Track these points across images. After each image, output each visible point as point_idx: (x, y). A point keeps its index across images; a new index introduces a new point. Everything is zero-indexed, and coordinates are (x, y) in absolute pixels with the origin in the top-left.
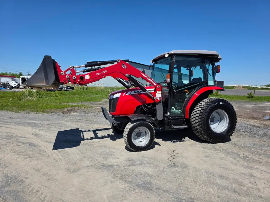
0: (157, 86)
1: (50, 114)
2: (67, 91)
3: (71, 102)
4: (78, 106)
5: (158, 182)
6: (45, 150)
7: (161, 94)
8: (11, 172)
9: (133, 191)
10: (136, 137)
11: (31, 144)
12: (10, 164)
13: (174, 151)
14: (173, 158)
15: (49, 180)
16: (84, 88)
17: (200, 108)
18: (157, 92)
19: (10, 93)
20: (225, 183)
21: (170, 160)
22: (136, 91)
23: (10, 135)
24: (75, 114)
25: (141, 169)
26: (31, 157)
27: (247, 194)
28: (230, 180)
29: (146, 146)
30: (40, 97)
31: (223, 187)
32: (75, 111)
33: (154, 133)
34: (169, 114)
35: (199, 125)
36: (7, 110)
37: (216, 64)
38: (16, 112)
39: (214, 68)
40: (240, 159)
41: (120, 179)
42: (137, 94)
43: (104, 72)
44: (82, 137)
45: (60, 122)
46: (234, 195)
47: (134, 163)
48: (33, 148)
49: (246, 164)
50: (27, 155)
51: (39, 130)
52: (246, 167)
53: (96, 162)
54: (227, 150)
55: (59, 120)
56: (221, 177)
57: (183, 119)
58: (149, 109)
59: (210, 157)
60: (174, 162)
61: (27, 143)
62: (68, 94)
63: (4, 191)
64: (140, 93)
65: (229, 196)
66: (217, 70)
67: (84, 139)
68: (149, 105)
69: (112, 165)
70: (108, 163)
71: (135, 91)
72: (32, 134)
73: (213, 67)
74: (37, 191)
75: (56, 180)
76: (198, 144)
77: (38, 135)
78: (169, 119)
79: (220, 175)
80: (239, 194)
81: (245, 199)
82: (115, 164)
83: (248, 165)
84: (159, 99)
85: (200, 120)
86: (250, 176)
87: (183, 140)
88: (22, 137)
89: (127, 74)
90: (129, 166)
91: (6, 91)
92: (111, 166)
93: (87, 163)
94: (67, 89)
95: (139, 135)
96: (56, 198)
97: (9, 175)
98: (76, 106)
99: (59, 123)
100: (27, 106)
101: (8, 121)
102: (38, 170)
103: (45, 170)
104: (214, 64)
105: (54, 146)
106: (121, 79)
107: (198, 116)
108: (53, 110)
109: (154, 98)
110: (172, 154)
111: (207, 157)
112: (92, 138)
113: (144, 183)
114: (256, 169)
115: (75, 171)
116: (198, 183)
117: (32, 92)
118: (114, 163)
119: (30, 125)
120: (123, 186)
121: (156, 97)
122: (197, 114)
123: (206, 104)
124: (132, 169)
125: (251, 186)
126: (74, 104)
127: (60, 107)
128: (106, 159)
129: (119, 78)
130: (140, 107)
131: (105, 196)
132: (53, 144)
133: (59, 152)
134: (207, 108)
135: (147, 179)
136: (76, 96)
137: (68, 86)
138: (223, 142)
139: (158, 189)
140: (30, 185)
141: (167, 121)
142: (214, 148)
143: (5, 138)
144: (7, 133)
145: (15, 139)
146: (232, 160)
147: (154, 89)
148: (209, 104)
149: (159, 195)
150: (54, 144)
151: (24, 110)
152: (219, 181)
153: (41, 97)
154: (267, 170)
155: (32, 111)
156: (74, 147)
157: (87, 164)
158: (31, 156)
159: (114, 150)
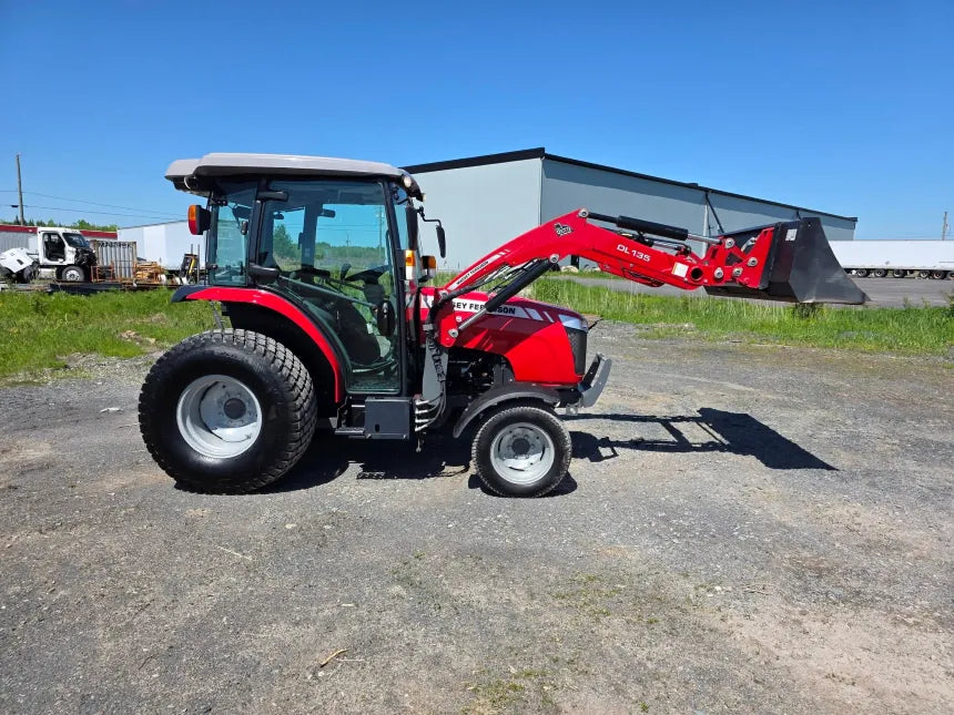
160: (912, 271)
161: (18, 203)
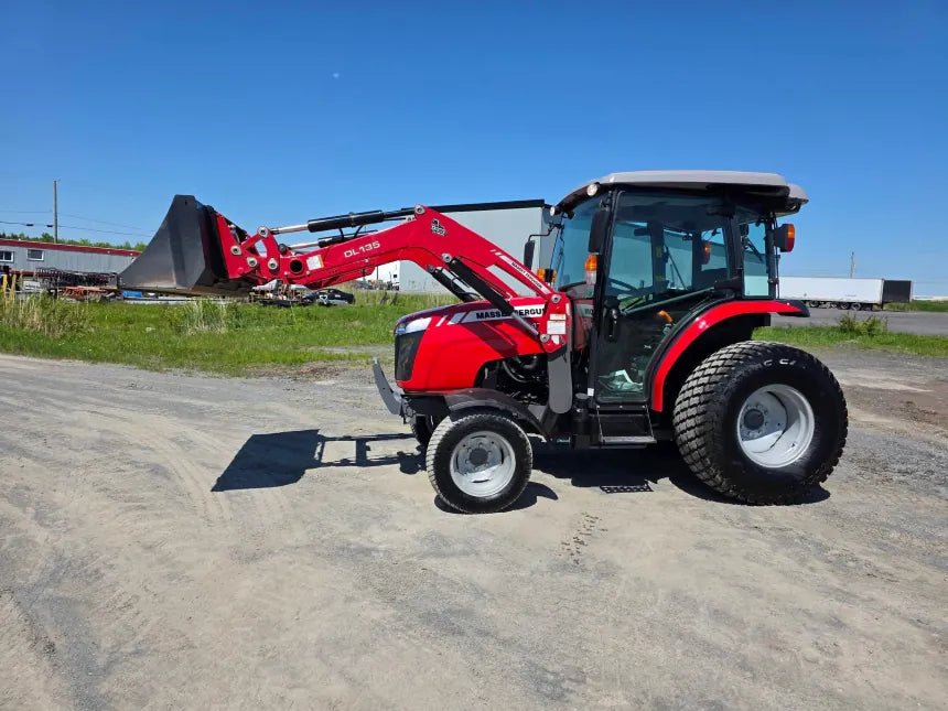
0: (550, 295)
1: (253, 380)
2: (329, 305)
3: (331, 345)
4: (350, 357)
5: (494, 613)
6: (190, 491)
7: (564, 324)
8: (76, 547)
9: (402, 630)
10: (470, 465)
11: (156, 470)
12: (80, 523)
13: (597, 521)
14: (582, 543)
15: (171, 577)
16: (385, 299)
17: (704, 376)
18: (553, 316)
19: (151, 309)
20: (720, 636)
21: (567, 547)
22: (484, 312)
23: (108, 438)
24: (331, 382)
25: (455, 568)
26: (144, 508)
27: (784, 680)
28: (745, 628)
29: (501, 497)
30: (238, 326)
31: (709, 649)
32: (334, 373)
33: (528, 456)
34: (591, 392)
35: (697, 436)
36: (130, 363)
37: (781, 221)
38: (151, 370)
39: (772, 235)
40: (819, 565)
41: (380, 591)
42: (485, 322)
43: (370, 247)
44: (316, 456)
45: (272, 406)
46: (732, 679)
47: (444, 549)
48: (159, 480)
49: (835, 582)
50: (137, 500)
51: (199, 428)
52: (830, 592)
53: (324, 537)
54: (791, 530)
55: (271, 399)
56: (719, 615)
57: (644, 412)
58: (527, 373)
59: (709, 548)
60: (576, 557)
61: (148, 465)
62: (331, 315)
63: (40, 598)
64: (496, 318)
65: (715, 677)
66: (782, 240)
67: (319, 464)
68: (527, 359)
69: (373, 550)
70: (361, 543)
71: (479, 312)
72: (172, 440)
73: (768, 229)
74: (127, 605)
75: (190, 580)
76: (693, 503)
77: (185, 444)
78: (593, 411)
79: (716, 611)
80: (754, 678)
81: (767, 695)
82: (382, 547)
83: (841, 588)
84: (556, 340)
85: (699, 419)
86: (830, 623)
87: (648, 487)
88: (140, 447)
89: (445, 255)
90: (424, 556)
91: (141, 302)
92: (367, 552)
93: (299, 535)
94: (331, 301)
95: (479, 459)
96: (172, 630)
97: (68, 554)
98: (340, 358)
99: (266, 411)
100: (192, 351)
101: (120, 396)
102: (151, 547)
103: (169, 547)
104: (773, 220)
105: (219, 480)
106: (445, 272)
107: (695, 405)
108: (268, 367)
109: (539, 336)
110: (584, 531)
111: (701, 546)
112: (345, 463)
113: (450, 611)
114: (864, 600)
115: (254, 558)
116: (626, 628)
117: (214, 307)
118: (380, 544)
119: (179, 411)
120: (377, 613)
121: (545, 332)
122: (694, 396)
123: (727, 363)
124: (427, 566)
125: (813, 653)
126: (337, 351)
127: (289, 359)
128: (359, 528)
129: (439, 268)
130: (497, 367)
131: (312, 637)
132: (220, 474)
133: (229, 497)
134: (729, 378)
135: (464, 600)
136: (357, 323)
137: (336, 292)
138: (788, 503)
139: (484, 634)
140: (113, 586)
141: (583, 418)
142: (744, 520)
143: (92, 448)
144: (104, 431)
145: (117, 452)
146: (792, 564)
147: (542, 306)
148: (737, 365)
149: (480, 651)
150: (222, 473)
151: (181, 365)
152: (703, 628)
153: (241, 323)
154: (903, 609)
155: (204, 369)
156: (277, 485)
157: (297, 540)
158: (144, 504)
159: (394, 504)
160: (825, 302)
161: (53, 223)
